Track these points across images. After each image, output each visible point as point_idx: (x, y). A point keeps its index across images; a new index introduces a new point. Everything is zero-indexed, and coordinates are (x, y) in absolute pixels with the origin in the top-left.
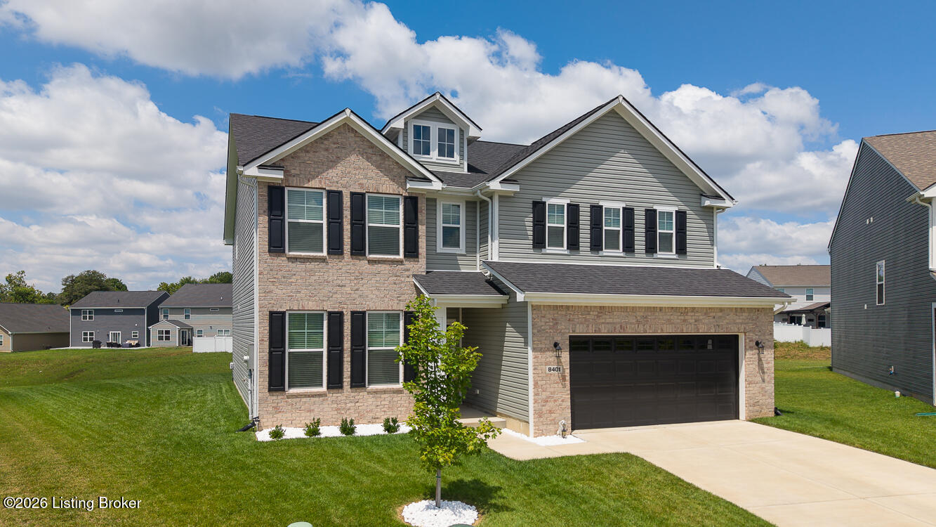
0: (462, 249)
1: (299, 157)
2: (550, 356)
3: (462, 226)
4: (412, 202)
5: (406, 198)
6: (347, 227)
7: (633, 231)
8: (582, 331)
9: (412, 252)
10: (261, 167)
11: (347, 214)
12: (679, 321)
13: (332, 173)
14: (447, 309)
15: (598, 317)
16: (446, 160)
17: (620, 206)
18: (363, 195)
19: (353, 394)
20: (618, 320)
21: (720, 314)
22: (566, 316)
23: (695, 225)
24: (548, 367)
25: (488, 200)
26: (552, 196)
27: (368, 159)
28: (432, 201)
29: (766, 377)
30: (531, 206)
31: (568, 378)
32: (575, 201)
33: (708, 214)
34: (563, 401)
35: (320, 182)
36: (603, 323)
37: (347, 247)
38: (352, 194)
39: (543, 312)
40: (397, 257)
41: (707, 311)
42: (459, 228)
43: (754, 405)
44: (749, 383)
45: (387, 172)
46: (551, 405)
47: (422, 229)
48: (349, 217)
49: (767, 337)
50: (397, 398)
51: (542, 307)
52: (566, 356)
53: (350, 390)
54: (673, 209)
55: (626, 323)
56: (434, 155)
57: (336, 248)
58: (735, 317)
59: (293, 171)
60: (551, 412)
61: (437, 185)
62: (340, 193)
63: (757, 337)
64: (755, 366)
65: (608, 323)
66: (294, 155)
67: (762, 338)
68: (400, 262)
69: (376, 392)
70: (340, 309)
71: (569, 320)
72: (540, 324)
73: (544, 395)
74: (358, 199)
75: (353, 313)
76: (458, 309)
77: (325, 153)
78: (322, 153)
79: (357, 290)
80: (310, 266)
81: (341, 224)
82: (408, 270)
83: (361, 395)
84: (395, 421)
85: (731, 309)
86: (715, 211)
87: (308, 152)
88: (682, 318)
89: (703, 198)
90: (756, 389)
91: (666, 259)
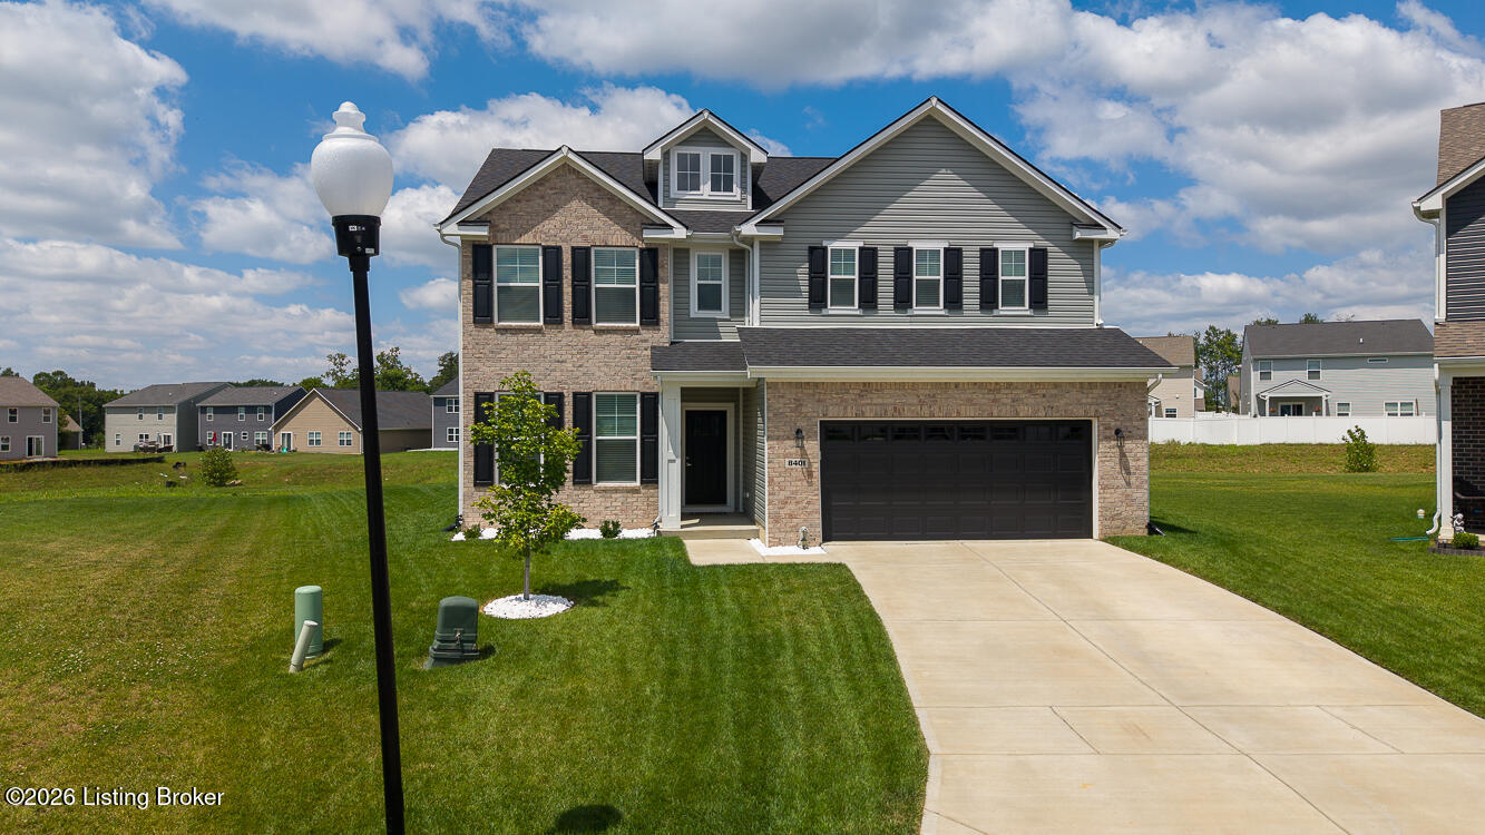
0: (724, 312)
1: (508, 209)
2: (790, 446)
3: (724, 283)
4: (651, 255)
5: (642, 251)
6: (567, 289)
7: (960, 280)
8: (836, 414)
9: (651, 317)
10: (460, 224)
11: (567, 273)
12: (984, 401)
13: (550, 226)
14: (682, 389)
15: (861, 396)
16: (721, 195)
17: (941, 246)
18: (587, 250)
19: (576, 492)
20: (891, 401)
21: (1054, 392)
22: (814, 395)
23: (1062, 269)
24: (787, 460)
25: (748, 247)
26: (835, 239)
27: (593, 205)
28: (681, 252)
29: (1133, 480)
30: (806, 252)
31: (817, 474)
32: (871, 243)
33: (1085, 252)
34: (809, 503)
35: (535, 237)
36: (868, 404)
37: (568, 314)
38: (574, 249)
39: (782, 391)
40: (632, 325)
41: (1032, 388)
42: (720, 285)
43: (1113, 518)
44: (1104, 488)
45: (618, 219)
46: (791, 507)
47: (665, 289)
48: (570, 277)
49: (1135, 423)
50: (632, 498)
51: (780, 386)
52: (813, 447)
53: (572, 487)
54: (1025, 247)
55: (904, 404)
56: (706, 190)
57: (554, 316)
58: (1080, 395)
59: (502, 226)
60: (791, 516)
61: (680, 232)
62: (559, 249)
63: (1118, 423)
64: (1114, 464)
65: (875, 405)
66: (503, 207)
67: (1128, 424)
68: (636, 331)
69: (605, 490)
70: (560, 391)
71: (819, 401)
72: (777, 406)
73: (782, 495)
74: (581, 256)
75: (575, 395)
76: (738, 389)
77: (541, 202)
78: (538, 201)
79: (581, 366)
80: (522, 338)
81: (560, 287)
82: (646, 341)
83: (587, 493)
84: (616, 525)
85: (1073, 384)
86: (1096, 246)
87: (519, 201)
88: (992, 397)
89: (1075, 228)
90: (1115, 495)
91: (1014, 317)
